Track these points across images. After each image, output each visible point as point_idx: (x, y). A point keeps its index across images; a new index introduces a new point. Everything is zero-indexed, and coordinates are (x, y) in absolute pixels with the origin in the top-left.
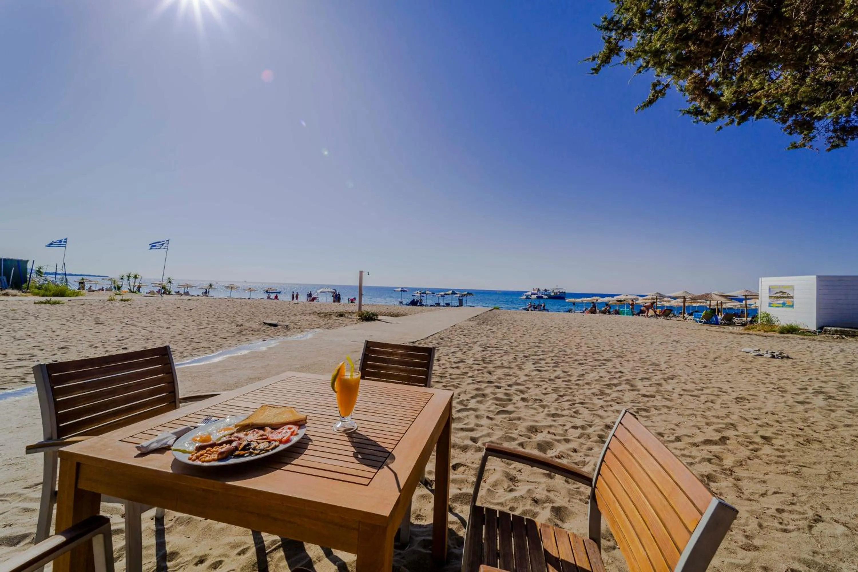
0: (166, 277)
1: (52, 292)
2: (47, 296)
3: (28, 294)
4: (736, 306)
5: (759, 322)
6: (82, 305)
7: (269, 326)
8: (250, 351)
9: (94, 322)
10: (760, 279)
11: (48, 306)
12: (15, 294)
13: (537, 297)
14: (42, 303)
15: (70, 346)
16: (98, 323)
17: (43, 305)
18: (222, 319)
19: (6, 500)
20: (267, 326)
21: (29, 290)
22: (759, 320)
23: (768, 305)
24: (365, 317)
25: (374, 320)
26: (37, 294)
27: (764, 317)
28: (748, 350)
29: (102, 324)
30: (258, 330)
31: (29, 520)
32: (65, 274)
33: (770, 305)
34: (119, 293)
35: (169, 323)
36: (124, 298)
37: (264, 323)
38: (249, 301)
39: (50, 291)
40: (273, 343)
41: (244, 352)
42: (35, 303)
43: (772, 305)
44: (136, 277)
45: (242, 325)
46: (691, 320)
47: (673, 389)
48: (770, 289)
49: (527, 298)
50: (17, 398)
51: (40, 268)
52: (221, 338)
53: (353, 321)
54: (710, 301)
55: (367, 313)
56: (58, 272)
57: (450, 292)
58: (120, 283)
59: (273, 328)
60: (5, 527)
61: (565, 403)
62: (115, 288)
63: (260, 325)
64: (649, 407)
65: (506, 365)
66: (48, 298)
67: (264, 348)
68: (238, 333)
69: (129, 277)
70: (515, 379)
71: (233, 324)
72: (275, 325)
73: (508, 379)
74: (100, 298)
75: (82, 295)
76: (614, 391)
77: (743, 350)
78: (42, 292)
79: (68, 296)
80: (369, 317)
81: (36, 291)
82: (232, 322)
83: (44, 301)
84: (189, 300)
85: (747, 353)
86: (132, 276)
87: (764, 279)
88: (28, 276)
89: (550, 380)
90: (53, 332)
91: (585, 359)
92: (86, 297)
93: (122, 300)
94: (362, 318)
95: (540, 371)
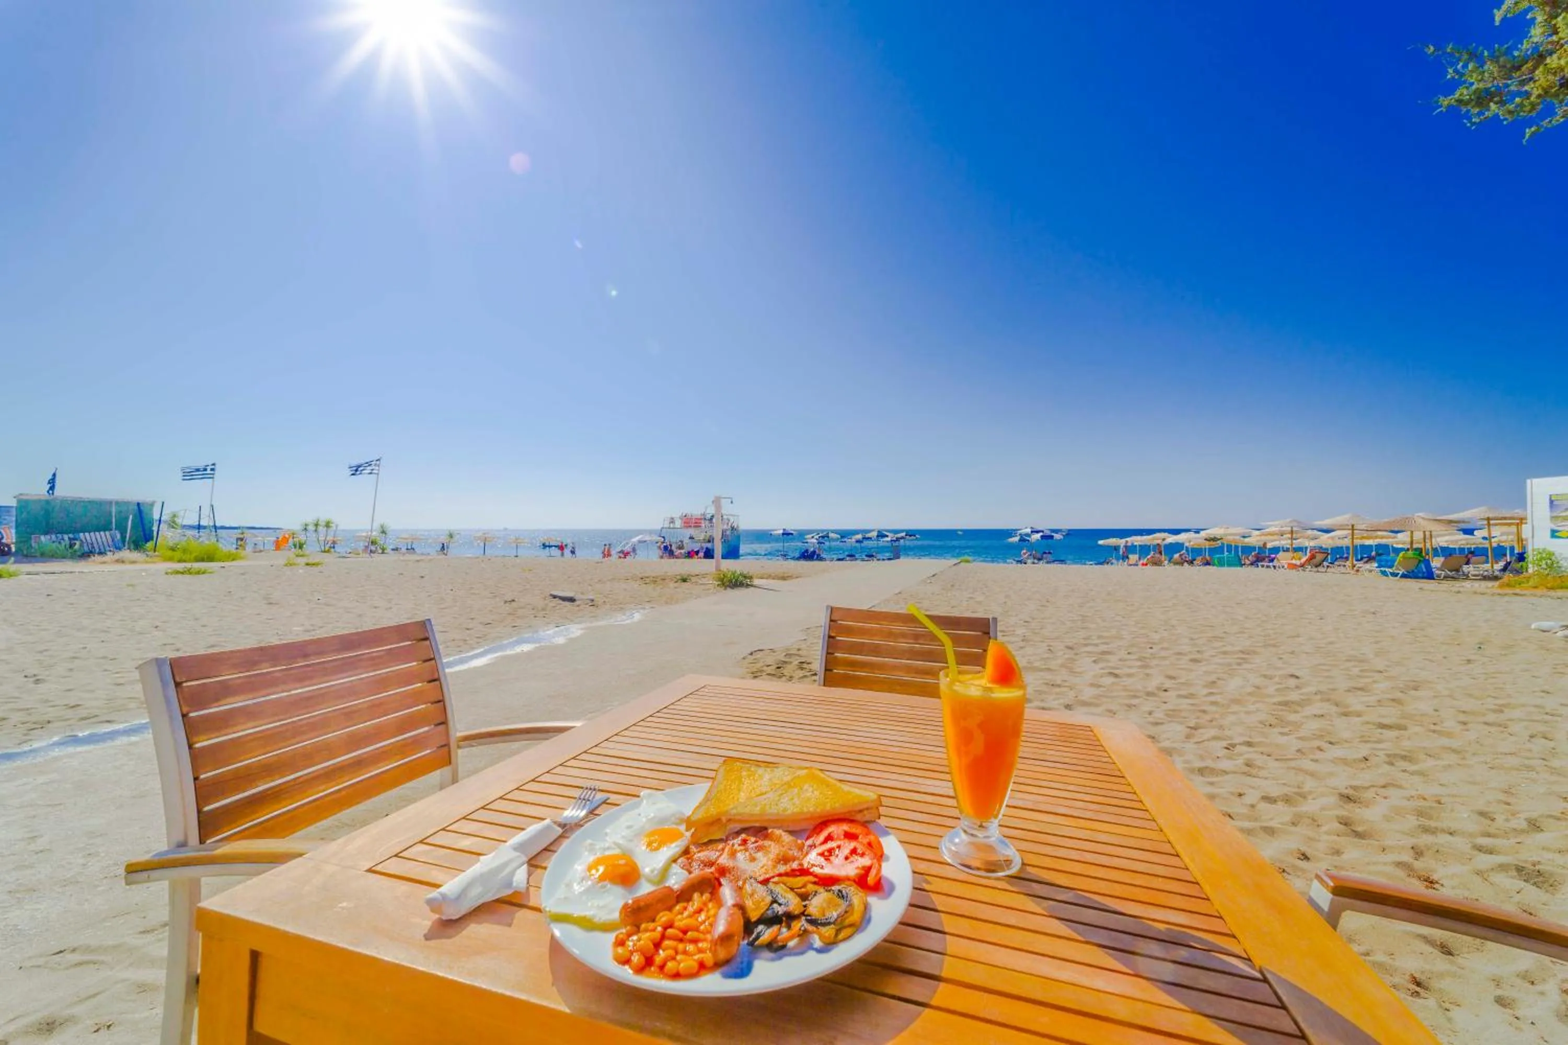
0: (376, 525)
1: (194, 555)
2: (185, 561)
3: (156, 559)
4: (1457, 541)
5: (1530, 571)
6: (243, 574)
7: (561, 602)
8: (537, 645)
9: (265, 602)
10: (1529, 481)
11: (187, 577)
12: (134, 559)
13: (1042, 537)
14: (178, 572)
15: (225, 642)
16: (270, 604)
17: (180, 576)
18: (477, 592)
19: (103, 962)
20: (557, 601)
21: (157, 553)
22: (1530, 566)
23: (1549, 534)
24: (730, 581)
25: (748, 586)
26: (171, 559)
27: (1541, 559)
28: (1545, 624)
29: (276, 604)
30: (543, 609)
31: (147, 1014)
32: (215, 527)
33: (1554, 534)
34: (301, 553)
35: (390, 601)
36: (310, 561)
37: (551, 595)
38: (518, 560)
39: (191, 553)
40: (575, 630)
41: (526, 648)
42: (167, 573)
43: (1557, 534)
44: (328, 525)
45: (513, 601)
46: (1371, 571)
47: (1436, 710)
48: (1551, 502)
49: (1022, 540)
50: (133, 739)
51: (174, 516)
52: (481, 623)
53: (709, 589)
54: (1412, 532)
55: (734, 573)
56: (203, 523)
57: (875, 534)
58: (302, 538)
59: (567, 603)
60: (97, 1031)
61: (1214, 743)
62: (295, 546)
63: (545, 599)
64: (1409, 751)
65: (1037, 664)
66: (188, 565)
67: (560, 640)
68: (509, 614)
69: (317, 525)
70: (1072, 694)
71: (498, 599)
72: (572, 600)
73: (1057, 694)
74: (272, 563)
75: (241, 558)
76: (1307, 717)
77: (1533, 627)
78: (178, 555)
79: (220, 561)
80: (736, 581)
81: (170, 553)
82: (495, 596)
83: (181, 571)
84: (418, 561)
85: (1544, 631)
86: (322, 523)
87: (1536, 481)
88: (155, 528)
89: (1149, 694)
90: (196, 619)
91: (1198, 652)
92: (248, 562)
93: (307, 564)
94: (723, 584)
95: (1116, 676)
